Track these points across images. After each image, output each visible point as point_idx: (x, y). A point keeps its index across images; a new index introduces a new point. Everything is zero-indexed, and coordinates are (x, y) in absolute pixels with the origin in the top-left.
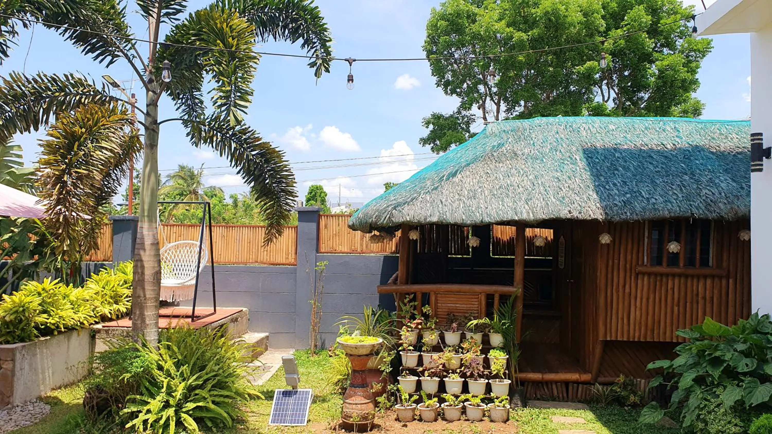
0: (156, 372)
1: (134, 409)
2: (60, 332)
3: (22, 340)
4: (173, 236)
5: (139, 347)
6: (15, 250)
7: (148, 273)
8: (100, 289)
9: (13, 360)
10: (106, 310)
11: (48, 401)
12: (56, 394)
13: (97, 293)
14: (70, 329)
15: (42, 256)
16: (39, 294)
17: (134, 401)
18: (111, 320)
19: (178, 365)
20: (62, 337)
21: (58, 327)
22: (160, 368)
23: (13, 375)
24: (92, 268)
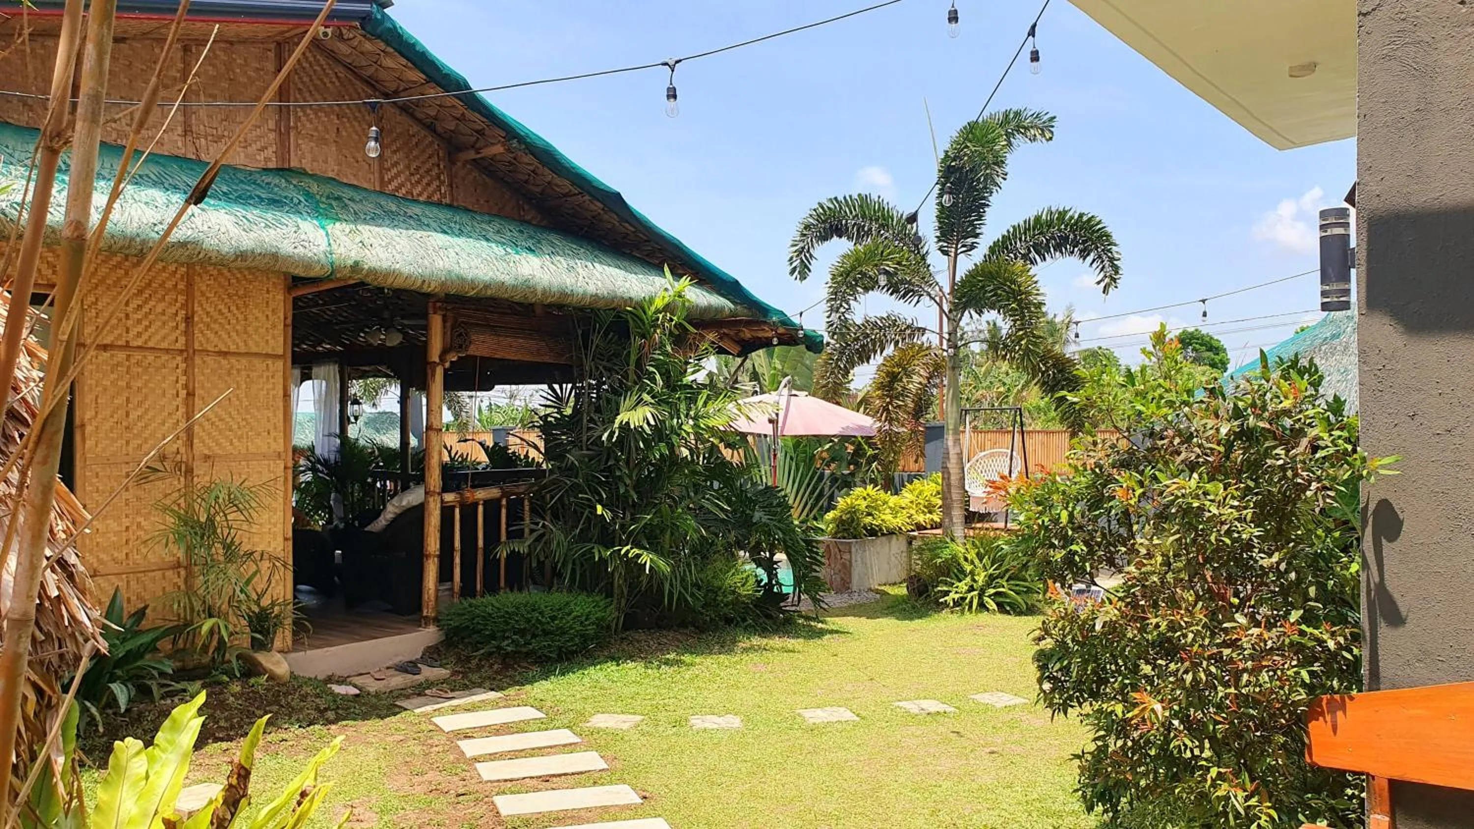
0: (962, 560)
1: (945, 588)
2: (883, 535)
3: (855, 537)
4: (988, 444)
5: (948, 540)
6: (833, 460)
7: (954, 479)
8: (914, 498)
9: (850, 552)
10: (921, 518)
11: (877, 592)
12: (883, 588)
13: (912, 502)
14: (891, 533)
15: (858, 465)
16: (865, 499)
17: (946, 583)
18: (926, 529)
19: (980, 557)
20: (884, 538)
21: (881, 529)
22: (966, 559)
23: (851, 565)
24: (906, 479)
